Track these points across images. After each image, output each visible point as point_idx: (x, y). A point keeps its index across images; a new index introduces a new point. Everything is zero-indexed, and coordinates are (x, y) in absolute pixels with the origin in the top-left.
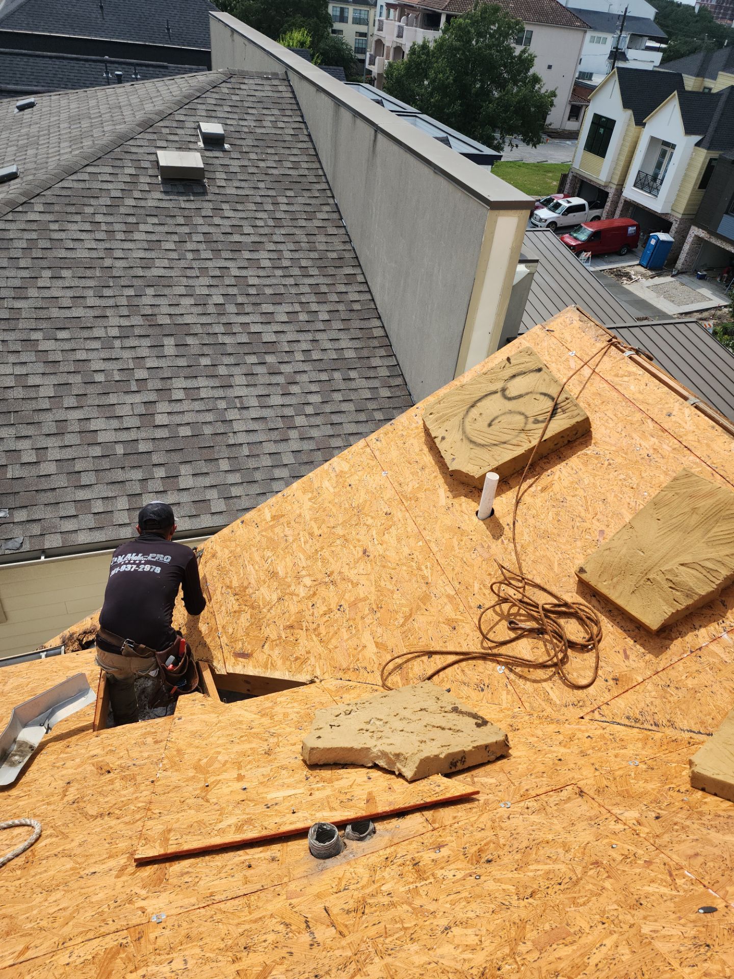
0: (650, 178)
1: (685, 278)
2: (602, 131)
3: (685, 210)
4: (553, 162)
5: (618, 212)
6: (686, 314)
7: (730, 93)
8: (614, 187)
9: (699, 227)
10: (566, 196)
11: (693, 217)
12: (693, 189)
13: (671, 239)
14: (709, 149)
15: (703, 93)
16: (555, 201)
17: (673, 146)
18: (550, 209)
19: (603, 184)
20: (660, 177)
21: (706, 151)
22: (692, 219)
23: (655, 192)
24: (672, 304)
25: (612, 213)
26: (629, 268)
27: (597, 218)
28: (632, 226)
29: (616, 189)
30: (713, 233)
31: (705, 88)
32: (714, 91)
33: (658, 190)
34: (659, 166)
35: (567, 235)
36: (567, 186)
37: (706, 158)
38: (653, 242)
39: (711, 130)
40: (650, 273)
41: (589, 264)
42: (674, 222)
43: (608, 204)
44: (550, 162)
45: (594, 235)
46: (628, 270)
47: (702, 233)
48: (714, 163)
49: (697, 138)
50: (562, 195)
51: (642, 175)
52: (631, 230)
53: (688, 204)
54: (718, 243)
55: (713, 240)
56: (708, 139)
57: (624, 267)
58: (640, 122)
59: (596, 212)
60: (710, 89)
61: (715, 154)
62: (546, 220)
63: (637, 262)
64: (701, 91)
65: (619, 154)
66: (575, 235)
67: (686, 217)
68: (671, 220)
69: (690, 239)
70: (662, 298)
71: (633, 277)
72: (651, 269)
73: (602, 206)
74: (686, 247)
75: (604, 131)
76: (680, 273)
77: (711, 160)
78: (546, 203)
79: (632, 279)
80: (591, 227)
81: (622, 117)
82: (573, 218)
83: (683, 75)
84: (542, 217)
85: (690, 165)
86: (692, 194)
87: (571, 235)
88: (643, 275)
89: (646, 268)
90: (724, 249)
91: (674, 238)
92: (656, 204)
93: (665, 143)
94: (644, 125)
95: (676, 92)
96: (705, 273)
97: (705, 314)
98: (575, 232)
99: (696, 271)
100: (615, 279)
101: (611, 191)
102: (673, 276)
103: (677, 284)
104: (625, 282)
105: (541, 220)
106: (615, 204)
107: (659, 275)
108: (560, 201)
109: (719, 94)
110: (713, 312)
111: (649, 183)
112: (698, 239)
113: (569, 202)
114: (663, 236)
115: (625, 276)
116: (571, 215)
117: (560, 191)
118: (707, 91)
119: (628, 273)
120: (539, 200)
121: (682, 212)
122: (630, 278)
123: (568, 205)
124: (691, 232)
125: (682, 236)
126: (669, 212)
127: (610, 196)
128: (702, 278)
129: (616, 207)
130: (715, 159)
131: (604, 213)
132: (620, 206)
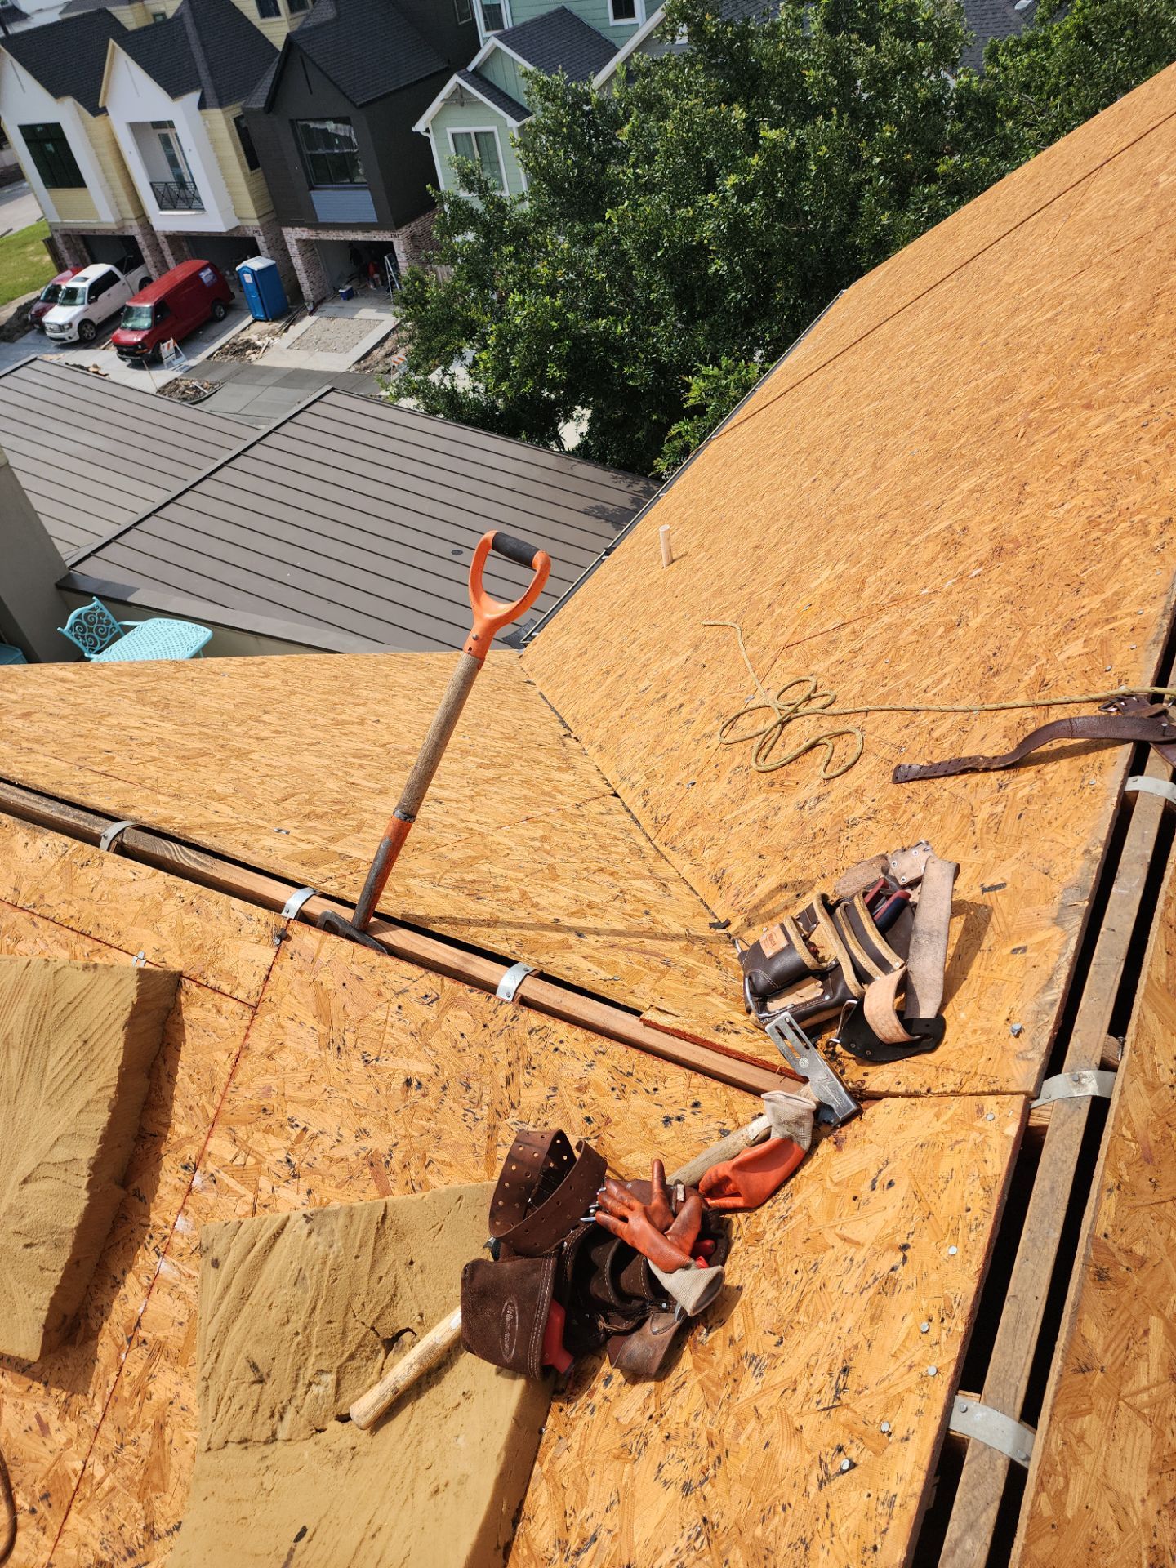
0: (174, 187)
1: (329, 308)
2: (50, 147)
3: (257, 210)
4: (24, 227)
5: (169, 259)
6: (364, 357)
7: (192, 9)
8: (134, 223)
9: (293, 227)
10: (75, 272)
11: (274, 215)
12: (245, 175)
13: (271, 262)
14: (221, 105)
15: (156, 25)
16: (63, 287)
17: (171, 124)
18: (63, 304)
19: (115, 227)
20: (187, 178)
21: (218, 111)
22: (275, 219)
23: (195, 204)
24: (334, 354)
25: (163, 266)
26: (244, 333)
27: (146, 282)
28: (203, 269)
29: (141, 226)
30: (315, 225)
31: (155, 16)
32: (170, 15)
33: (199, 198)
34: (173, 162)
35: (118, 331)
36: (66, 255)
37: (227, 122)
38: (248, 279)
39: (204, 76)
40: (277, 326)
41: (183, 357)
42: (256, 235)
43: (146, 253)
44: (17, 229)
45: (158, 310)
46: (245, 336)
47: (304, 233)
48: (243, 123)
49: (194, 97)
50: (68, 273)
51: (161, 188)
52: (206, 276)
53: (254, 201)
54: (333, 236)
55: (324, 236)
56: (210, 93)
57: (237, 336)
58: (96, 109)
59: (138, 274)
60: (163, 14)
61: (236, 110)
62: (70, 325)
63: (250, 319)
64: (152, 22)
65: (104, 171)
66: (129, 325)
67: (266, 219)
68: (250, 233)
69: (294, 250)
70: (318, 354)
71: (259, 343)
72: (275, 319)
73: (139, 261)
74: (298, 263)
75: (55, 147)
76: (317, 305)
77: (237, 120)
78: (53, 296)
79: (259, 348)
80: (145, 300)
81: (65, 113)
82: (109, 302)
83: (110, 9)
84: (61, 321)
85: (214, 143)
86: (248, 184)
87: (124, 328)
88: (272, 333)
89: (267, 321)
90: (345, 241)
91: (272, 258)
92: (212, 219)
93: (157, 125)
94: (104, 110)
95: (112, 42)
96: (349, 287)
97: (388, 345)
98: (126, 320)
99: (336, 290)
100: (236, 360)
101: (135, 230)
102: (311, 313)
103: (324, 321)
104: (253, 357)
105: (61, 328)
106: (155, 247)
107: (293, 322)
108: (71, 284)
109: (178, 17)
110: (394, 336)
111: (177, 194)
112: (304, 244)
113: (86, 279)
114: (256, 264)
115: (247, 349)
116: (102, 297)
117: (61, 268)
118: (160, 18)
119: (248, 342)
120: (38, 298)
121: (254, 215)
122: (257, 348)
123: (86, 285)
124: (287, 238)
125: (279, 247)
126: (238, 223)
127: (139, 238)
128: (349, 295)
129: (161, 252)
130: (242, 117)
131: (150, 267)
132: (165, 247)
